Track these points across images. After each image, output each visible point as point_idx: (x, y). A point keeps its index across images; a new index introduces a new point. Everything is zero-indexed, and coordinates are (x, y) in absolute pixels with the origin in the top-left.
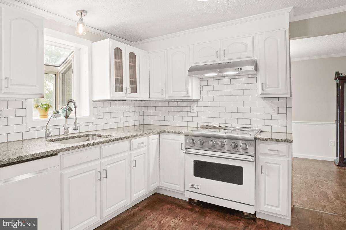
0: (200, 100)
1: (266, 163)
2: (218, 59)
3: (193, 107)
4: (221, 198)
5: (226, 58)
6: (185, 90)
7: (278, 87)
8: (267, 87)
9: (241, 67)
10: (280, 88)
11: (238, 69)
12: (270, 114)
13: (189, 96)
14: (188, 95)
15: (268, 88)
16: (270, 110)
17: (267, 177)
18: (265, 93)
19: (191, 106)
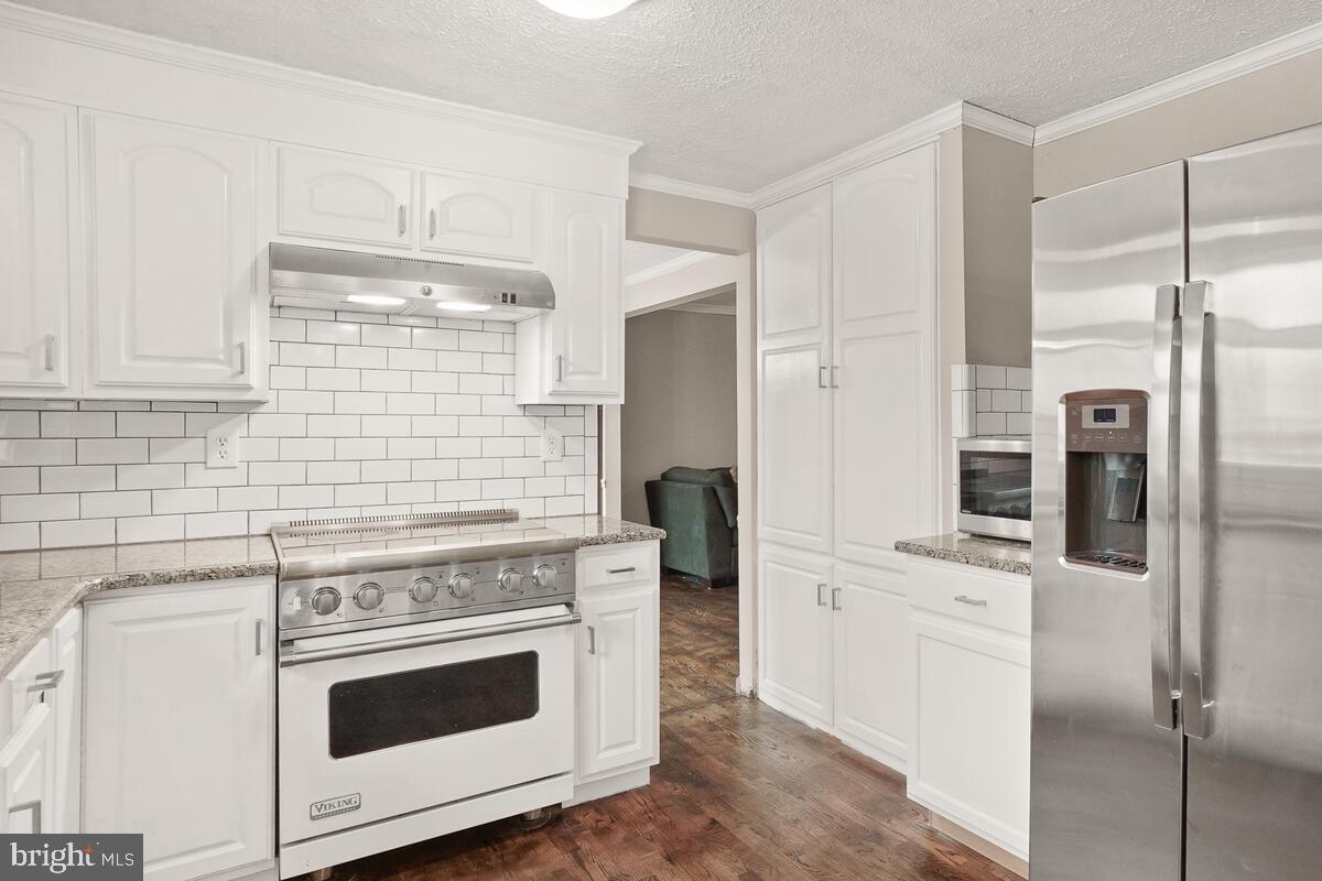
0: (263, 409)
1: (600, 615)
2: (405, 239)
3: (222, 441)
4: (456, 801)
5: (437, 242)
6: (222, 357)
7: (598, 373)
8: (571, 369)
9: (514, 292)
10: (604, 376)
11: (505, 295)
12: (541, 459)
13: (249, 388)
14: (240, 380)
15: (573, 373)
16: (541, 446)
17: (603, 661)
18: (563, 388)
19: (213, 434)
